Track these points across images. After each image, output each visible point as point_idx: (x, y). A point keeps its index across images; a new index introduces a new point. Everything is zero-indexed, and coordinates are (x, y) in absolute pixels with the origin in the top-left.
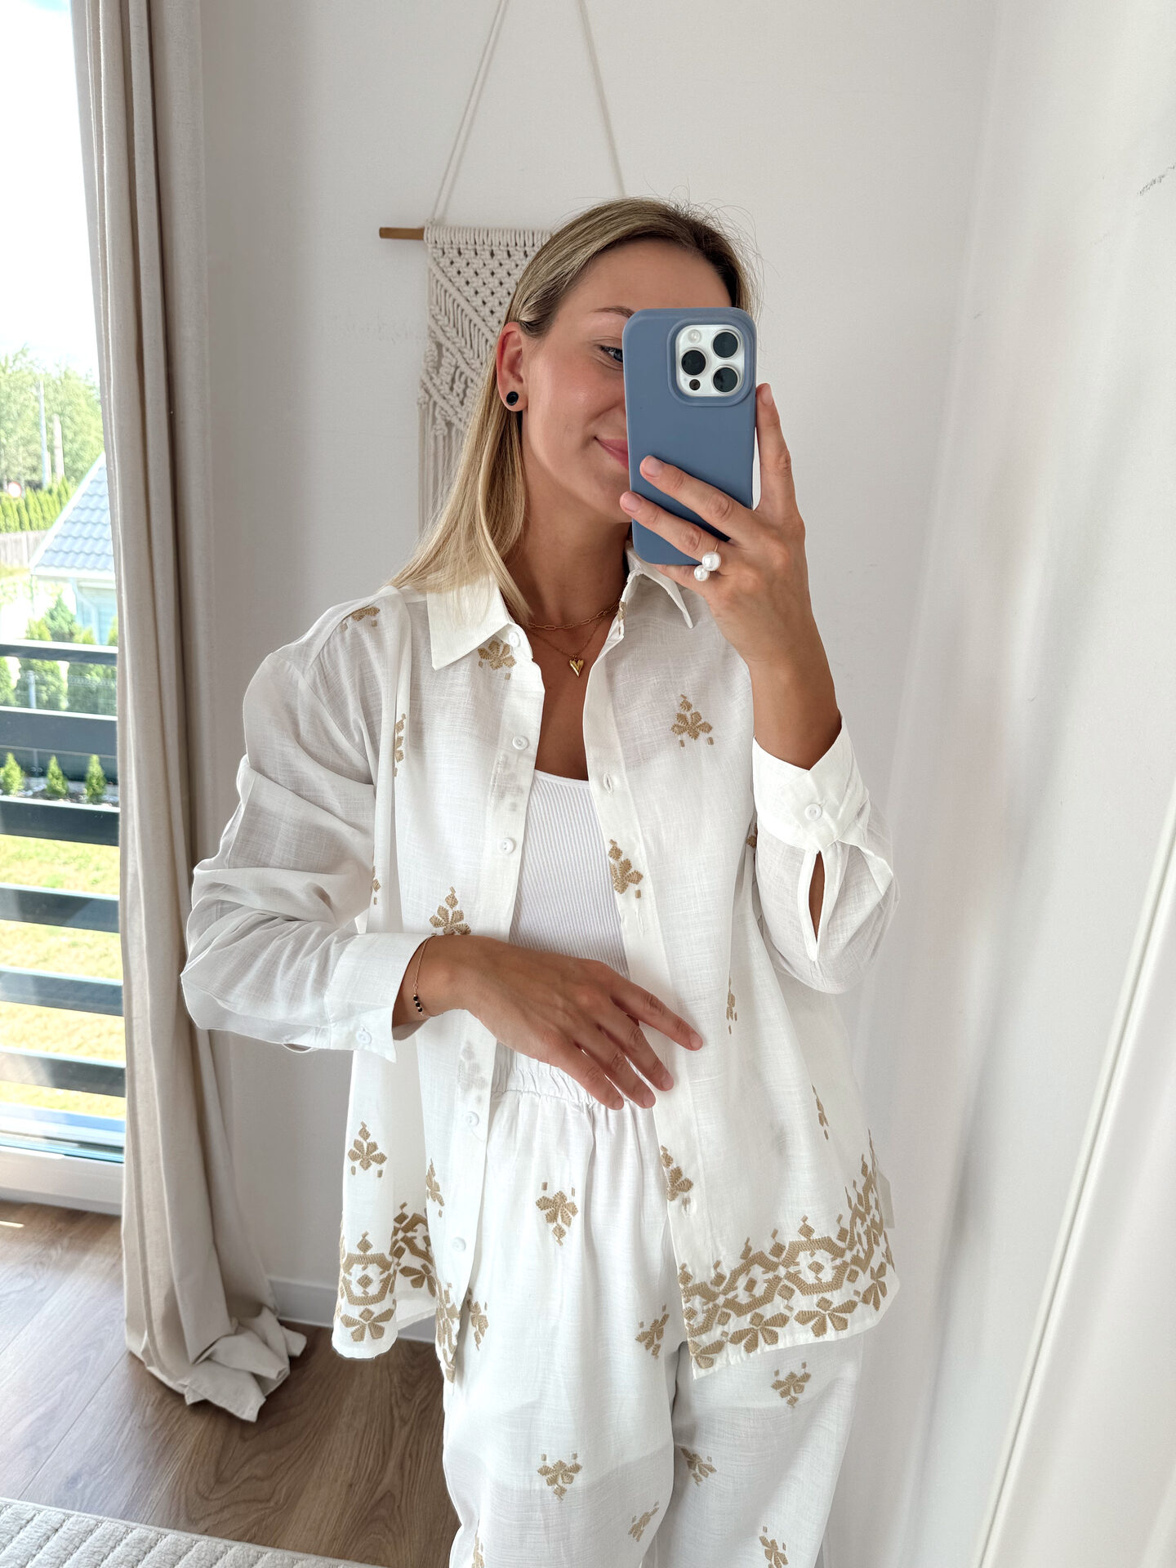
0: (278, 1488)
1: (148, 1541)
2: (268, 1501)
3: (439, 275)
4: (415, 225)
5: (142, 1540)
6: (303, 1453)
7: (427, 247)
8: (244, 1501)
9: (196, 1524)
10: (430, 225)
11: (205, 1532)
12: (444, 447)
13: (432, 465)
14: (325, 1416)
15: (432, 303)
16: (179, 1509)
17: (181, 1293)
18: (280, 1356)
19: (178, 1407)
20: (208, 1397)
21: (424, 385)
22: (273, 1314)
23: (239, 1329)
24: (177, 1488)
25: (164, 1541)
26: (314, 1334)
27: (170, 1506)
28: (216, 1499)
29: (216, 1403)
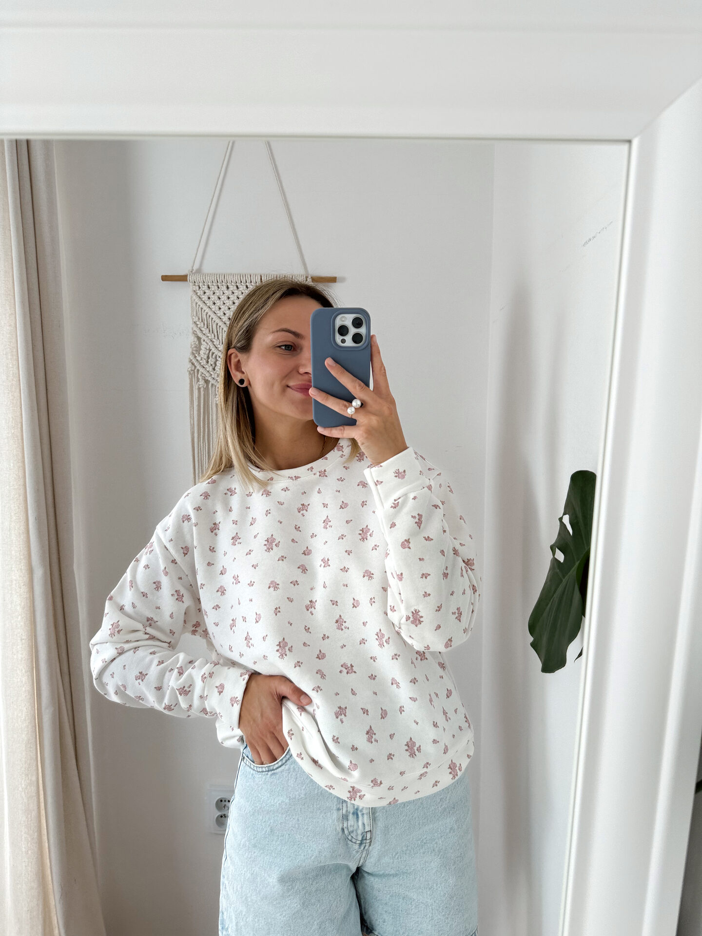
3: (197, 300)
4: (182, 273)
7: (189, 285)
10: (191, 273)
12: (204, 394)
13: (197, 404)
15: (194, 316)
21: (191, 361)
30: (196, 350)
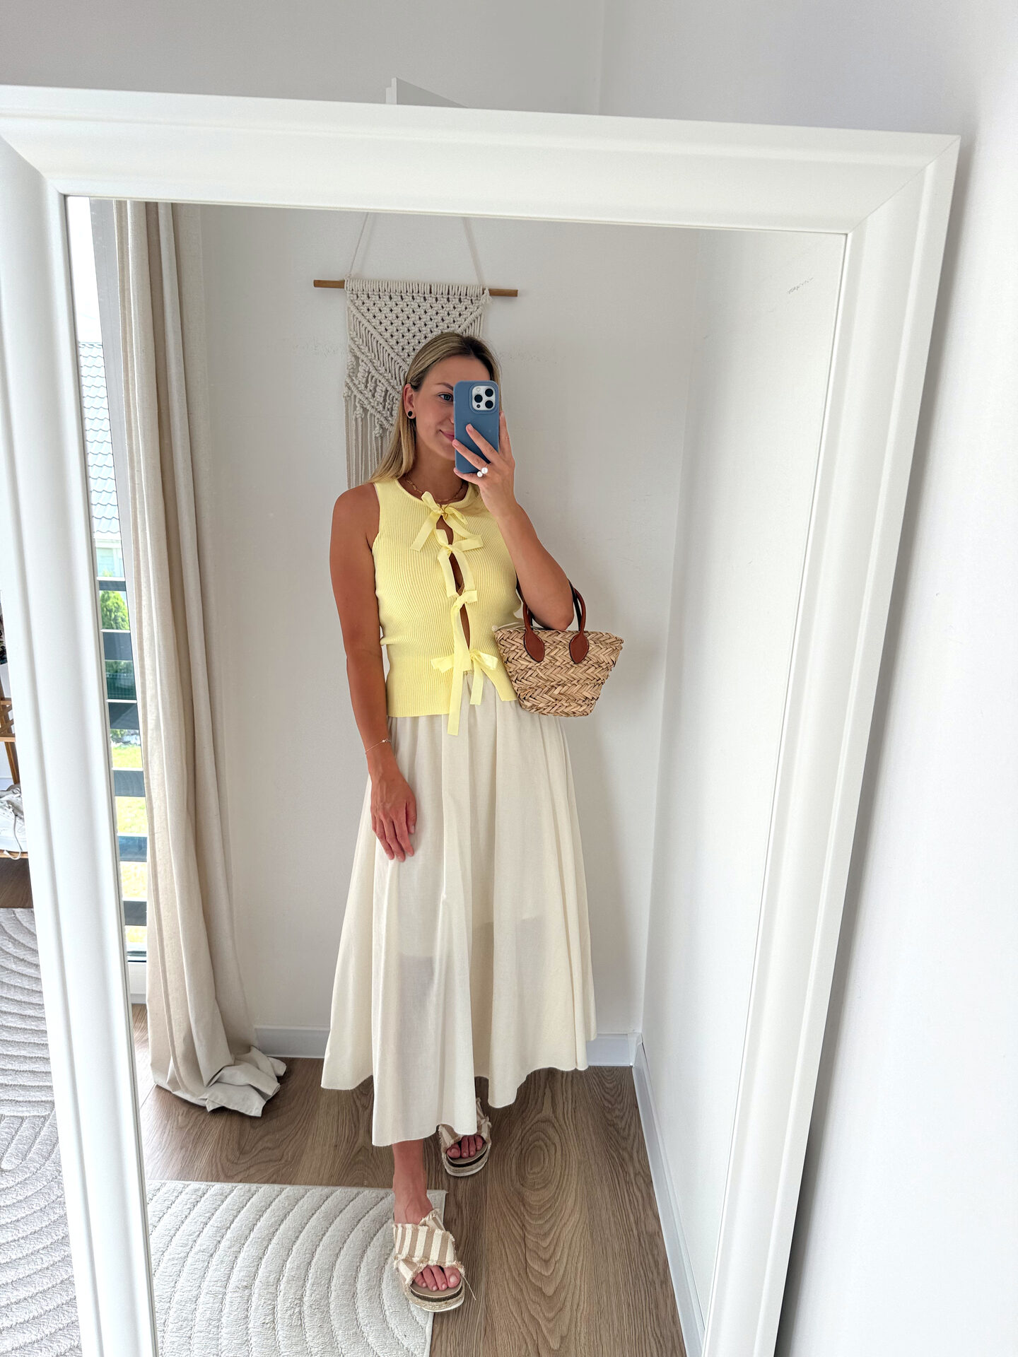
0: (285, 1152)
1: (201, 1190)
2: (280, 1160)
3: (355, 311)
5: (196, 1190)
6: (298, 1131)
8: (264, 1162)
9: (233, 1178)
10: (348, 278)
11: (240, 1182)
12: (362, 426)
13: (354, 437)
14: (308, 1110)
15: (351, 330)
16: (218, 1171)
17: (197, 1033)
18: (270, 1076)
19: (202, 1113)
20: (223, 1104)
21: (347, 385)
22: (259, 1050)
23: (237, 1061)
24: (214, 1160)
25: (213, 1189)
26: (290, 1062)
27: (212, 1170)
28: (243, 1163)
29: (230, 1107)
30: (354, 373)
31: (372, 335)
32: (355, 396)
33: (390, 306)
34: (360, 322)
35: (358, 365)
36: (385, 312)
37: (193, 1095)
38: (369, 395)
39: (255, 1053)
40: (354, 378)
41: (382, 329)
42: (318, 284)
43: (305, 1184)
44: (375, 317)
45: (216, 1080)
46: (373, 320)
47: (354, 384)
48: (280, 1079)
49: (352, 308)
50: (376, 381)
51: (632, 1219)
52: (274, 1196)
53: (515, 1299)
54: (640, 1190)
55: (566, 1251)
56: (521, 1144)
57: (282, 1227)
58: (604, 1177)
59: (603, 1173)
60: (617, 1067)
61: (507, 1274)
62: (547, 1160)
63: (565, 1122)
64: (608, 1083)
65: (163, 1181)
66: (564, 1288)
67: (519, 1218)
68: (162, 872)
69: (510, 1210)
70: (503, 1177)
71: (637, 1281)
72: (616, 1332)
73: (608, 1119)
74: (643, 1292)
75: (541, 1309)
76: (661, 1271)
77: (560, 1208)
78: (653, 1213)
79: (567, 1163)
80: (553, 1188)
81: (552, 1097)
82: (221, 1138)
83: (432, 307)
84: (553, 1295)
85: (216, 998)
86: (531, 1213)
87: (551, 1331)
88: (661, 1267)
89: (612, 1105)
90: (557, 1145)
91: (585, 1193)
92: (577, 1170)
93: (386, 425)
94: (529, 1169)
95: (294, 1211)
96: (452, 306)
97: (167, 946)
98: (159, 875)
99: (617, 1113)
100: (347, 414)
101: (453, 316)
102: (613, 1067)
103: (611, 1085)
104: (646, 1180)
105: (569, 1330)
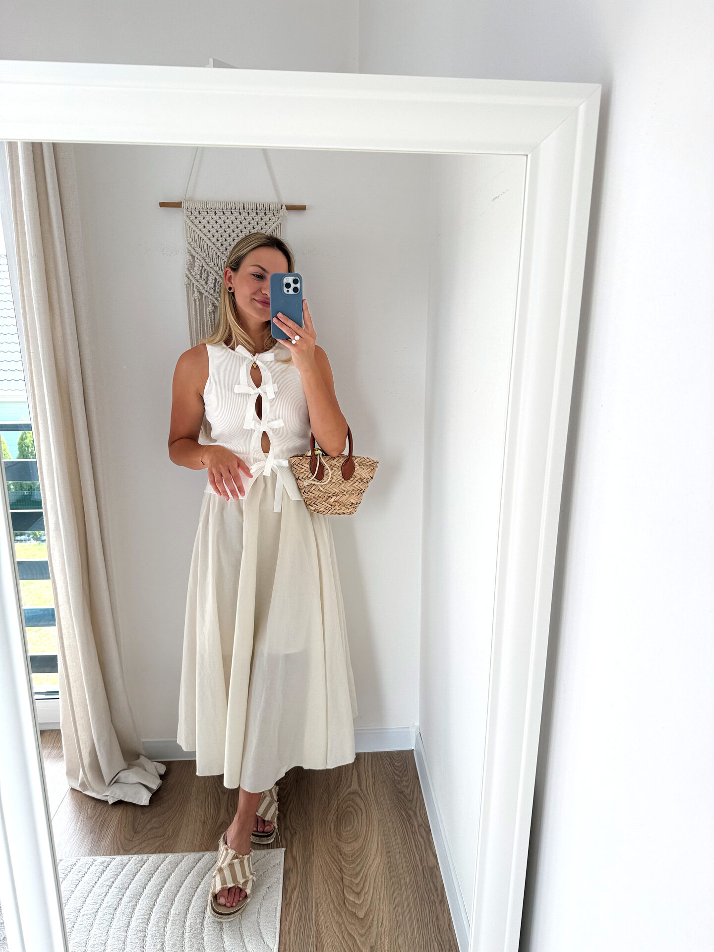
0: (167, 830)
1: (107, 862)
2: (164, 836)
3: (190, 223)
4: (176, 201)
5: (103, 863)
6: (176, 813)
7: (183, 211)
8: (151, 838)
9: (129, 851)
10: (184, 200)
11: (135, 854)
12: (199, 304)
13: (194, 313)
14: (184, 797)
15: (188, 237)
16: (118, 847)
17: (99, 747)
18: (154, 775)
19: (105, 806)
20: (120, 798)
21: (187, 276)
22: (146, 757)
23: (129, 766)
24: (115, 839)
25: (115, 861)
26: (168, 764)
27: (114, 847)
28: (137, 840)
29: (126, 800)
30: (191, 267)
31: (203, 240)
32: (193, 284)
33: (215, 219)
34: (194, 231)
35: (194, 261)
36: (212, 223)
37: (98, 793)
38: (204, 283)
39: (143, 760)
40: (192, 271)
41: (210, 235)
42: (162, 205)
43: (183, 852)
44: (205, 227)
45: (115, 781)
46: (204, 229)
47: (192, 275)
48: (162, 777)
49: (188, 221)
50: (208, 272)
51: (418, 858)
52: (160, 862)
53: (337, 922)
54: (422, 837)
55: (372, 885)
56: (337, 811)
57: (167, 884)
58: (397, 830)
59: (396, 826)
60: (403, 751)
61: (331, 904)
62: (356, 821)
63: (368, 793)
64: (397, 763)
65: (78, 858)
66: (371, 911)
67: (337, 863)
68: (67, 633)
69: (330, 858)
70: (325, 836)
71: (423, 903)
72: (409, 938)
73: (398, 788)
74: (427, 909)
75: (356, 928)
76: (440, 894)
77: (367, 854)
78: (433, 853)
79: (371, 822)
80: (361, 840)
81: (358, 776)
82: (120, 824)
83: (245, 219)
84: (364, 917)
85: (112, 721)
86: (346, 860)
87: (364, 944)
88: (439, 892)
89: (401, 778)
90: (362, 809)
91: (384, 841)
92: (377, 826)
93: (217, 304)
94: (344, 828)
95: (175, 872)
96: (260, 218)
97: (73, 687)
98: (64, 636)
99: (404, 783)
100: (188, 297)
101: (261, 225)
102: (400, 751)
103: (399, 764)
104: (426, 829)
105: (376, 941)
